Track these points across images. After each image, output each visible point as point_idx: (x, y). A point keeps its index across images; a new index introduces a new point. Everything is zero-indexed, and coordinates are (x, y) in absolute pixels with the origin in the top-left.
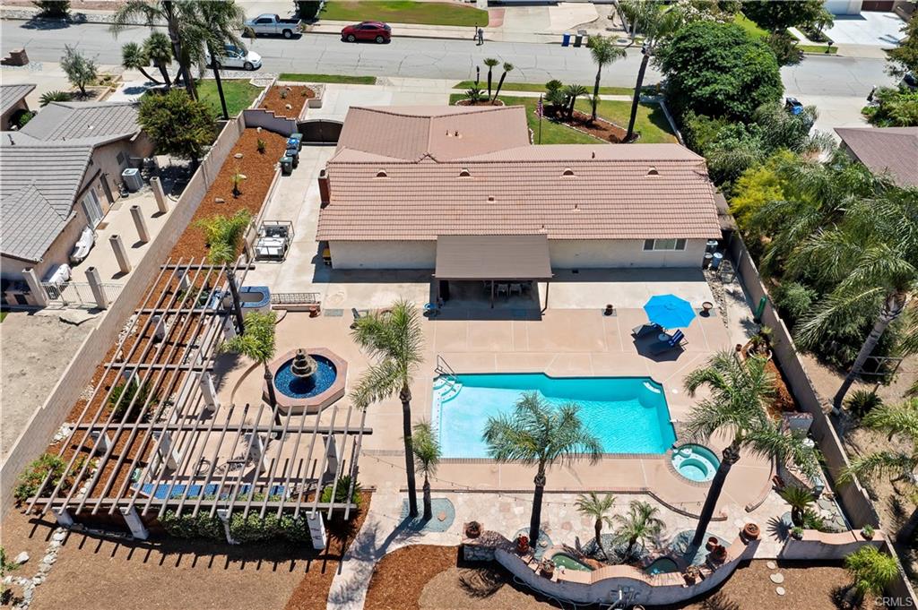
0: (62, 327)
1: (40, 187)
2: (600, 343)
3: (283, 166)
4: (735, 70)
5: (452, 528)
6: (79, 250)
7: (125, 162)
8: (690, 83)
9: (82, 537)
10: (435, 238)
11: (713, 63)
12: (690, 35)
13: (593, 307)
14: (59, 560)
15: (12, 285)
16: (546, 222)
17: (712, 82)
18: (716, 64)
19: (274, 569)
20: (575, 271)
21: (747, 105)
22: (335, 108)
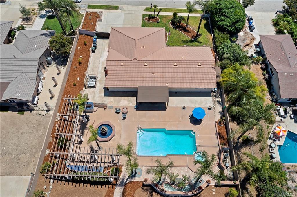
0: (39, 116)
1: (26, 73)
2: (181, 119)
3: (92, 50)
4: (231, 17)
5: (141, 176)
6: (39, 90)
7: (47, 55)
8: (217, 20)
9: (57, 181)
10: (137, 87)
11: (224, 14)
12: (218, 3)
13: (180, 106)
14: (53, 187)
15: (25, 105)
16: (168, 82)
17: (224, 21)
18: (225, 15)
19: (101, 188)
20: (176, 93)
21: (233, 28)
22: (106, 21)
